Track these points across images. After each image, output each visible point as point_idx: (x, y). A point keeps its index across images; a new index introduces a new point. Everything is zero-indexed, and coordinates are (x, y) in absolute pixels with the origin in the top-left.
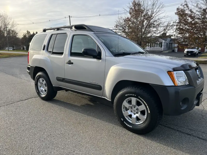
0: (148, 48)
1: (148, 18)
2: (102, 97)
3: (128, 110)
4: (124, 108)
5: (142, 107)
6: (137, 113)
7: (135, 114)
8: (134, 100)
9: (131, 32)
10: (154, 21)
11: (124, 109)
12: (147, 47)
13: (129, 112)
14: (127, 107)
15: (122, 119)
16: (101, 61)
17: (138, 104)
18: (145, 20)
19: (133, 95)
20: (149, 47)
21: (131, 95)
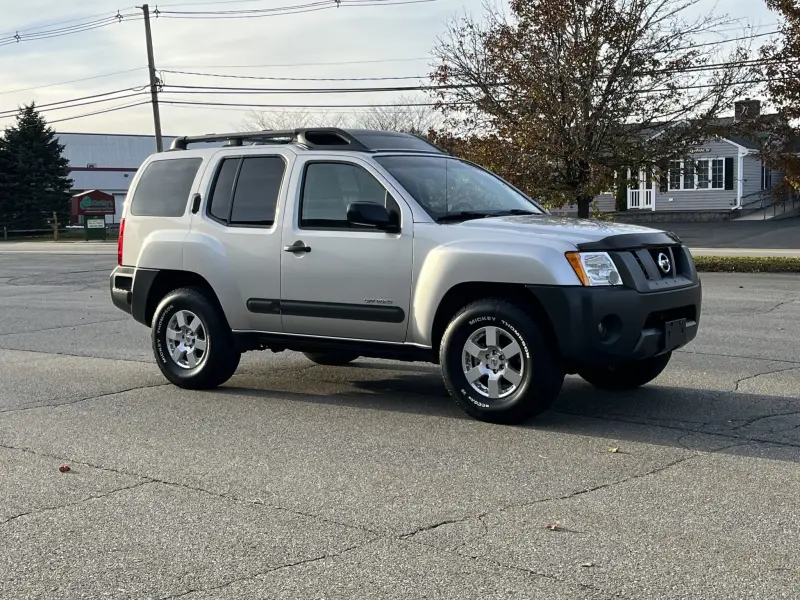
0: (648, 195)
1: (616, 29)
2: (406, 343)
3: (479, 364)
4: (467, 360)
5: (512, 349)
6: (501, 367)
7: (495, 372)
8: (491, 334)
9: (529, 109)
10: (656, 47)
11: (467, 363)
12: (642, 190)
13: (481, 369)
14: (476, 356)
15: (463, 391)
16: (399, 236)
17: (503, 341)
18: (601, 39)
19: (489, 318)
20: (653, 191)
21: (483, 319)
